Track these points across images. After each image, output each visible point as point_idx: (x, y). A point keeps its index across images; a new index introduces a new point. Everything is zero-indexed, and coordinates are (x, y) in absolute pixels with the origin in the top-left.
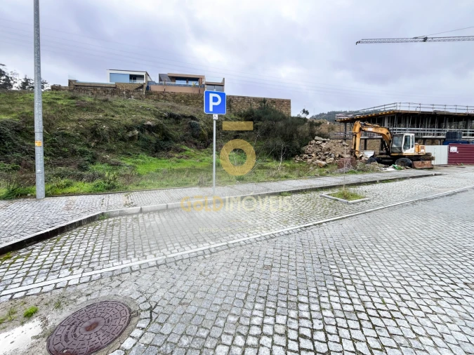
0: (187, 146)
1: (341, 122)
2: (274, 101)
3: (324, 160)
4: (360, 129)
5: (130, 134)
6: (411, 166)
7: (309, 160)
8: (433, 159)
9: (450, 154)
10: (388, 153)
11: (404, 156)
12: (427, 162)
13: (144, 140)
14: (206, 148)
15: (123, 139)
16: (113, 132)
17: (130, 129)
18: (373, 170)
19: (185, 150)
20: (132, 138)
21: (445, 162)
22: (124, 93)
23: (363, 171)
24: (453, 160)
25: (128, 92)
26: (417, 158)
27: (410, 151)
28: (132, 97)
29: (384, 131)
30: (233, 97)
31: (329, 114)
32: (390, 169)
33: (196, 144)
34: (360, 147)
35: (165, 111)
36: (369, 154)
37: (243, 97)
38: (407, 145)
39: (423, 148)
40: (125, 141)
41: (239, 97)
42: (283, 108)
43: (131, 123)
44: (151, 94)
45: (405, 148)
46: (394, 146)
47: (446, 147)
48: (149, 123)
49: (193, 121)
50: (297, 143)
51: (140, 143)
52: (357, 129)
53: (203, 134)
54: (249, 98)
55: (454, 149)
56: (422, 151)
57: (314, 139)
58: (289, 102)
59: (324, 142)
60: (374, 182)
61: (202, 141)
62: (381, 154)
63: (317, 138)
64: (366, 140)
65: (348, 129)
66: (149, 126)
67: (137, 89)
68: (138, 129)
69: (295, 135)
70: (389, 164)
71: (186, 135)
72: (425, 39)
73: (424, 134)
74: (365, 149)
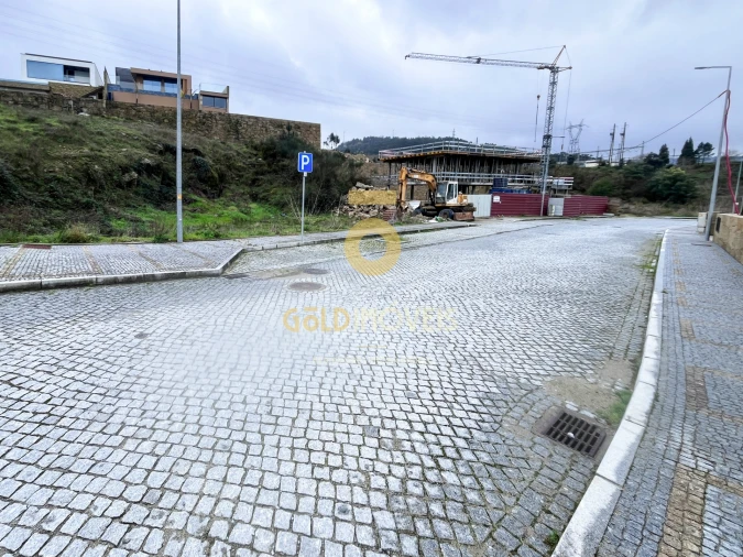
0: (196, 193)
1: (385, 161)
2: (299, 126)
3: (367, 212)
4: (407, 176)
5: (127, 178)
6: (453, 218)
7: (350, 213)
8: (473, 210)
9: (494, 205)
10: (433, 204)
11: (448, 207)
12: (468, 213)
13: (145, 186)
14: (219, 196)
15: (120, 185)
16: (109, 174)
17: (125, 169)
18: (417, 223)
19: (195, 201)
20: (130, 184)
21: (488, 213)
22: (72, 103)
23: (408, 223)
24: (497, 211)
25: (77, 101)
26: (459, 209)
27: (453, 202)
28: (85, 110)
29: (430, 179)
30: (242, 116)
31: (366, 140)
32: (433, 221)
33: (205, 192)
34: (407, 194)
35: (159, 142)
36: (415, 205)
37: (256, 118)
38: (450, 195)
39: (465, 198)
40: (122, 188)
41: (249, 117)
42: (311, 136)
43: (125, 161)
44: (116, 107)
45: (448, 198)
46: (439, 196)
47: (490, 196)
48: (147, 161)
49: (198, 158)
50: (335, 191)
51: (141, 190)
52: (403, 177)
53: (213, 177)
54: (263, 118)
55: (497, 199)
56: (465, 201)
57: (354, 185)
58: (318, 127)
59: (367, 189)
60: (416, 232)
61: (212, 186)
62: (426, 205)
63: (358, 184)
64: (413, 186)
65: (393, 170)
66: (148, 165)
67: (87, 96)
68: (135, 170)
69: (333, 180)
70: (432, 216)
71: (191, 178)
72: (479, 61)
73: (473, 180)
74: (412, 198)
